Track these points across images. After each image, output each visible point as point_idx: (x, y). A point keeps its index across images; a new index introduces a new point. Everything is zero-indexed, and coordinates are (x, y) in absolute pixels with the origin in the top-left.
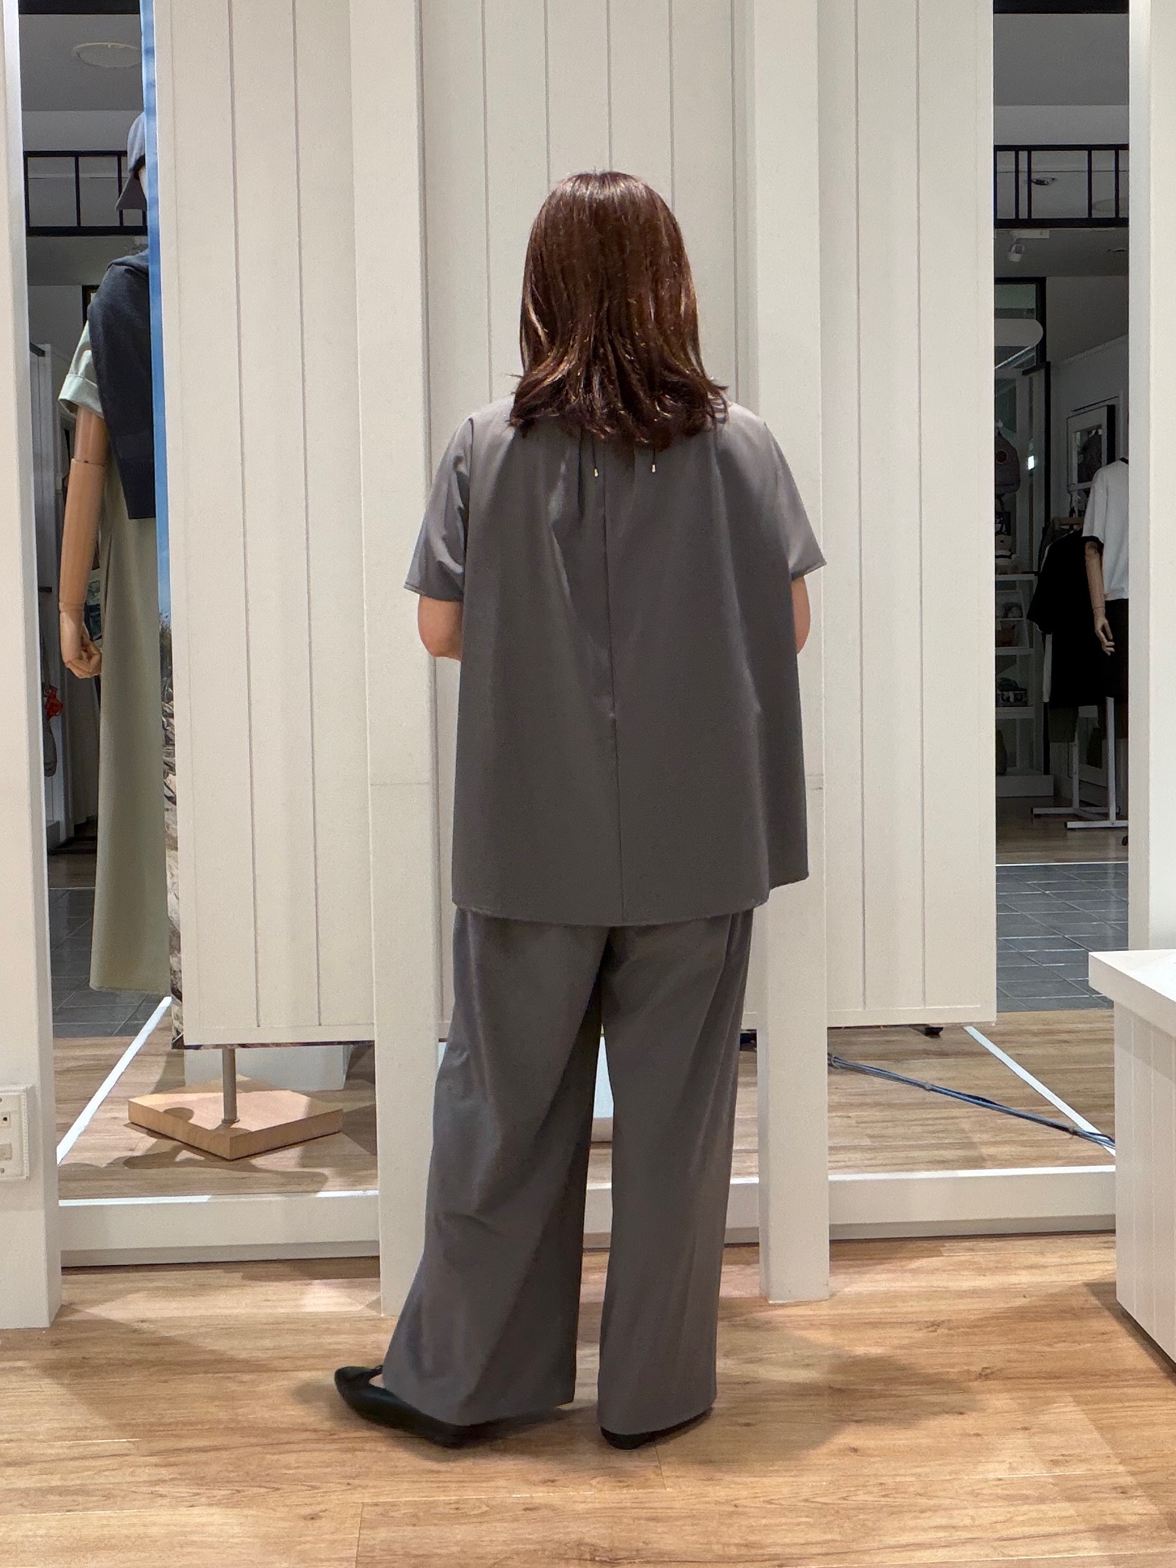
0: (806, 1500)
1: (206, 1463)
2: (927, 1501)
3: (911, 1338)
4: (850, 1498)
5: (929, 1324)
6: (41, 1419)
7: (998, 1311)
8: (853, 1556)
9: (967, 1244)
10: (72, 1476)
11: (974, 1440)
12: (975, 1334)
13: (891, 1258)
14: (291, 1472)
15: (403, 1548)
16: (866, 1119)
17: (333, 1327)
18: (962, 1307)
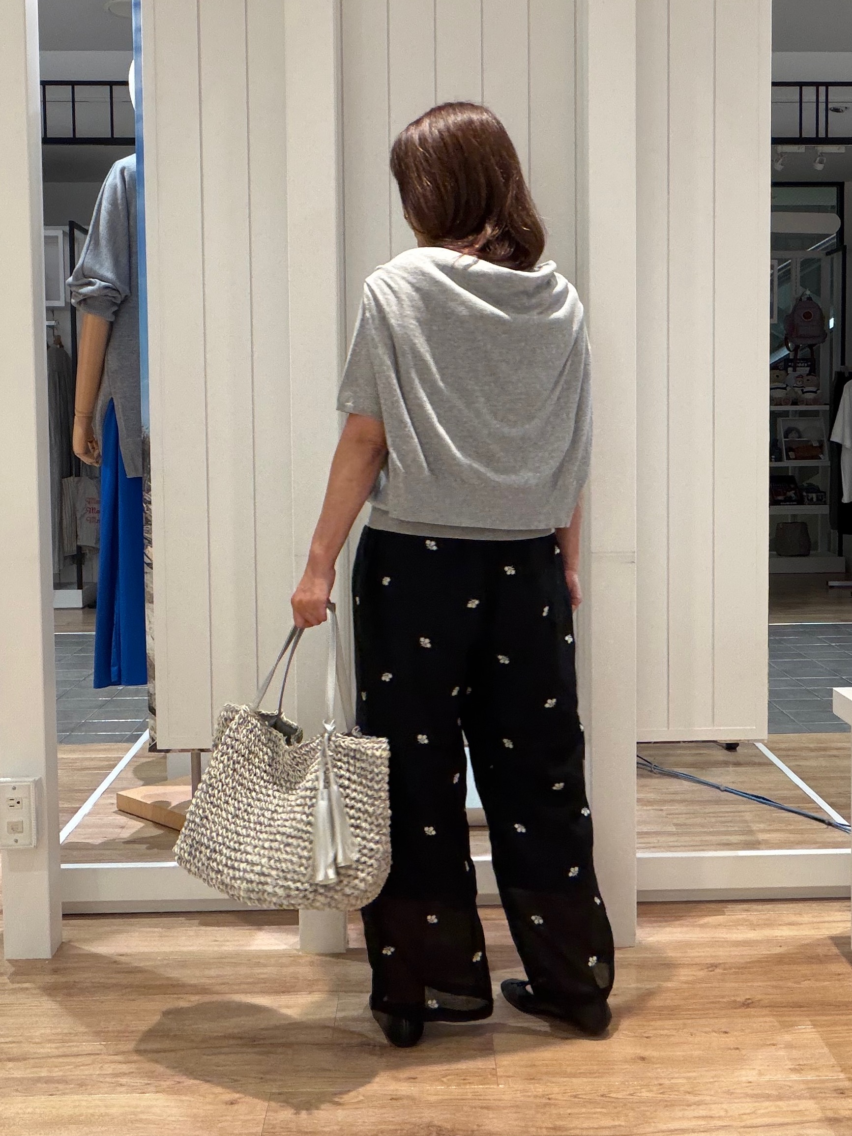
3: (694, 975)
4: (635, 1094)
5: (709, 966)
6: (38, 1027)
7: (761, 956)
9: (745, 906)
11: (734, 1052)
12: (742, 973)
13: (686, 916)
14: (220, 1068)
15: (297, 1126)
16: (672, 812)
18: (736, 953)
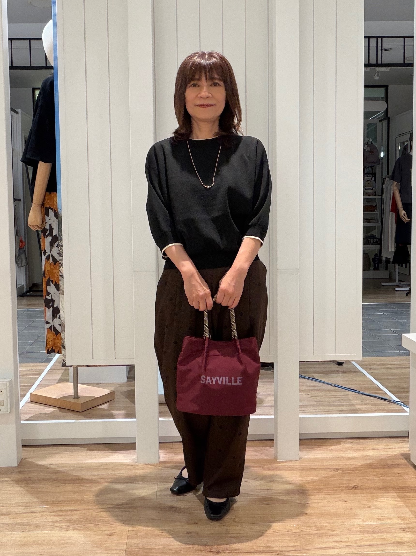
0: (288, 531)
1: (72, 515)
2: (332, 532)
3: (328, 474)
4: (304, 531)
5: (335, 469)
6: (14, 499)
7: (361, 465)
8: (304, 552)
9: (351, 441)
10: (25, 519)
11: (351, 511)
12: (352, 473)
13: (322, 446)
14: (103, 519)
15: (143, 546)
16: (314, 395)
17: (120, 467)
18: (347, 463)
